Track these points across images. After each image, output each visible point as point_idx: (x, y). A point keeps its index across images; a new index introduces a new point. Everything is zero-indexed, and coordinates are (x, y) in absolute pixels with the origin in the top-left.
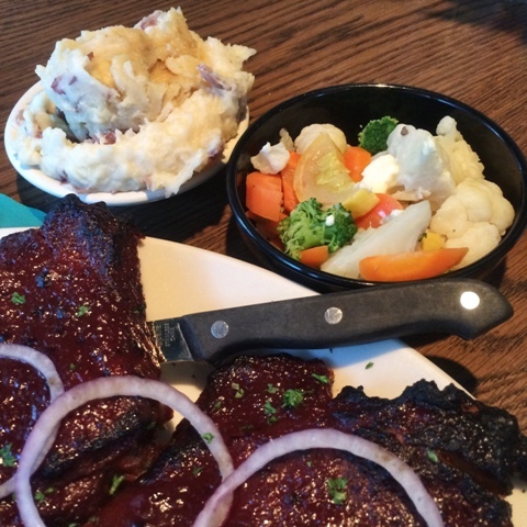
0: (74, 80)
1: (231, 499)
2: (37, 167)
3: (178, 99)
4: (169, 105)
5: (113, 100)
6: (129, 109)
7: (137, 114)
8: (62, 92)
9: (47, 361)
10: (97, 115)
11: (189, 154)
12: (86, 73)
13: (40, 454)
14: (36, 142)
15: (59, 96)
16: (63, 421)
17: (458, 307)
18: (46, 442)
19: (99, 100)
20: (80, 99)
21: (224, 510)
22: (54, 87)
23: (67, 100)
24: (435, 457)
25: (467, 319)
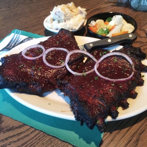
0: (59, 12)
1: (99, 64)
2: (51, 28)
3: (76, 15)
4: (74, 16)
5: (66, 15)
6: (68, 17)
7: (69, 18)
8: (57, 14)
9: (65, 49)
10: (63, 18)
11: (79, 23)
12: (61, 11)
14: (51, 24)
15: (56, 15)
19: (63, 15)
20: (60, 15)
21: (98, 65)
22: (55, 14)
23: (58, 16)
24: (129, 53)
25: (130, 38)
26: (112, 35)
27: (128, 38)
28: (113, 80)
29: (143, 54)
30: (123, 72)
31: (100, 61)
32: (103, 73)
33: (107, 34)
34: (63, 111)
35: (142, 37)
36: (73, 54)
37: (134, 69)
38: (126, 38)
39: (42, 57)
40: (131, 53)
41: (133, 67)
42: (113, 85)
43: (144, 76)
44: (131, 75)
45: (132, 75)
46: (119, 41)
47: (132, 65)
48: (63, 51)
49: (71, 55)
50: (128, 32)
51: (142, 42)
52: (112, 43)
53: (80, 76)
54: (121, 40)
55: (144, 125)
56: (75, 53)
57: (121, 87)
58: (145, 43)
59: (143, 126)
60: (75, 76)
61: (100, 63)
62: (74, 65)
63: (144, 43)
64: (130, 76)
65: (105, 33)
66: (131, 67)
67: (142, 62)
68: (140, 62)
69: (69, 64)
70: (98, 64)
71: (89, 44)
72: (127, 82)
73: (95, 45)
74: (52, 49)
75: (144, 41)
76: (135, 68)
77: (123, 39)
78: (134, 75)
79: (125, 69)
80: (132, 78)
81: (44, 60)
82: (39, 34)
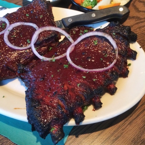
9: (35, 25)
13: (35, 40)
16: (39, 34)
17: (119, 11)
18: (36, 38)
21: (73, 48)
24: (114, 34)
25: (121, 13)
26: (99, 7)
27: (117, 13)
28: (87, 70)
29: (133, 36)
30: (102, 59)
31: (76, 42)
32: (76, 59)
33: (94, 6)
34: (16, 109)
35: (140, 11)
36: (43, 32)
37: (117, 55)
38: (115, 13)
39: (3, 35)
40: (117, 34)
41: (117, 52)
42: (84, 77)
43: (131, 65)
44: (111, 63)
45: (113, 63)
46: (105, 16)
47: (116, 50)
48: (32, 27)
49: (41, 33)
50: (120, 4)
51: (139, 18)
52: (97, 18)
53: (48, 61)
54: (109, 14)
55: (121, 129)
56: (45, 31)
57: (94, 80)
58: (143, 19)
59: (119, 130)
60: (42, 61)
61: (76, 46)
62: (44, 46)
63: (141, 19)
64: (110, 65)
65: (91, 5)
66: (115, 52)
67: (130, 47)
68: (127, 47)
69: (36, 45)
70: (72, 46)
71: (68, 19)
72: (105, 73)
73: (74, 21)
74: (18, 24)
75: (142, 17)
76: (119, 54)
77: (110, 13)
78: (115, 64)
79: (105, 55)
80: (112, 68)
81: (4, 39)
82: (16, 4)
